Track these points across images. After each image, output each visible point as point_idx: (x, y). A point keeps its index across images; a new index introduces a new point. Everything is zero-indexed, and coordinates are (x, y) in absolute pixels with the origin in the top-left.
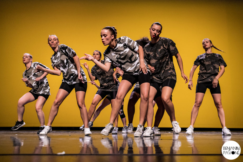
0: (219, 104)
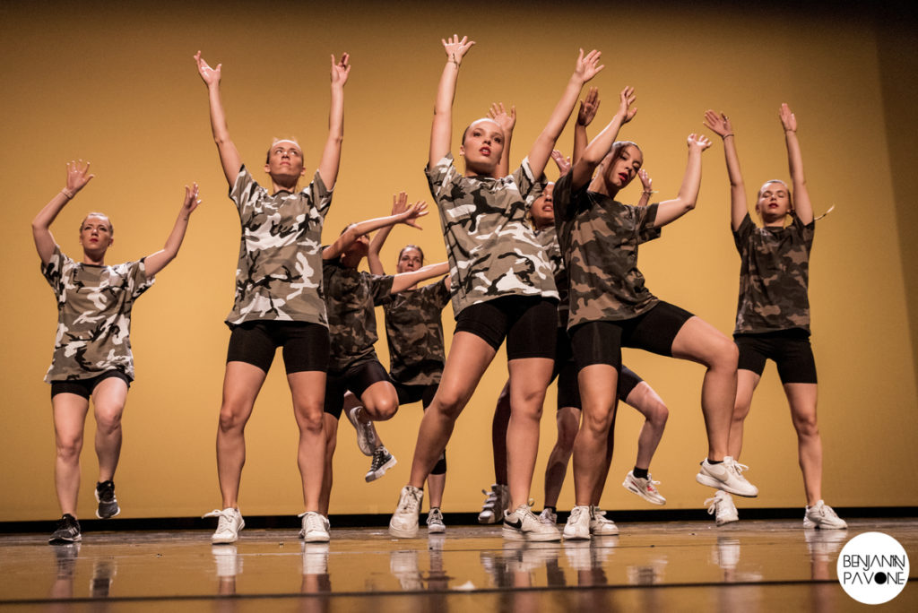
0: (811, 419)
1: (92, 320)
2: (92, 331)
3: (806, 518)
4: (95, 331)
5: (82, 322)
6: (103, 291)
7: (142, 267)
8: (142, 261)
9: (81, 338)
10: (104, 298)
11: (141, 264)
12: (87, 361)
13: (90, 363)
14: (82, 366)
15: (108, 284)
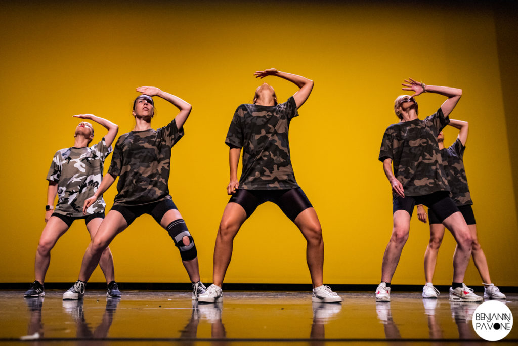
1: (78, 179)
2: (80, 186)
3: (485, 293)
4: (81, 185)
5: (73, 182)
6: (82, 160)
7: (104, 143)
8: (103, 139)
9: (74, 191)
10: (84, 165)
11: (103, 141)
12: (77, 206)
13: (79, 207)
14: (74, 209)
15: (85, 156)
